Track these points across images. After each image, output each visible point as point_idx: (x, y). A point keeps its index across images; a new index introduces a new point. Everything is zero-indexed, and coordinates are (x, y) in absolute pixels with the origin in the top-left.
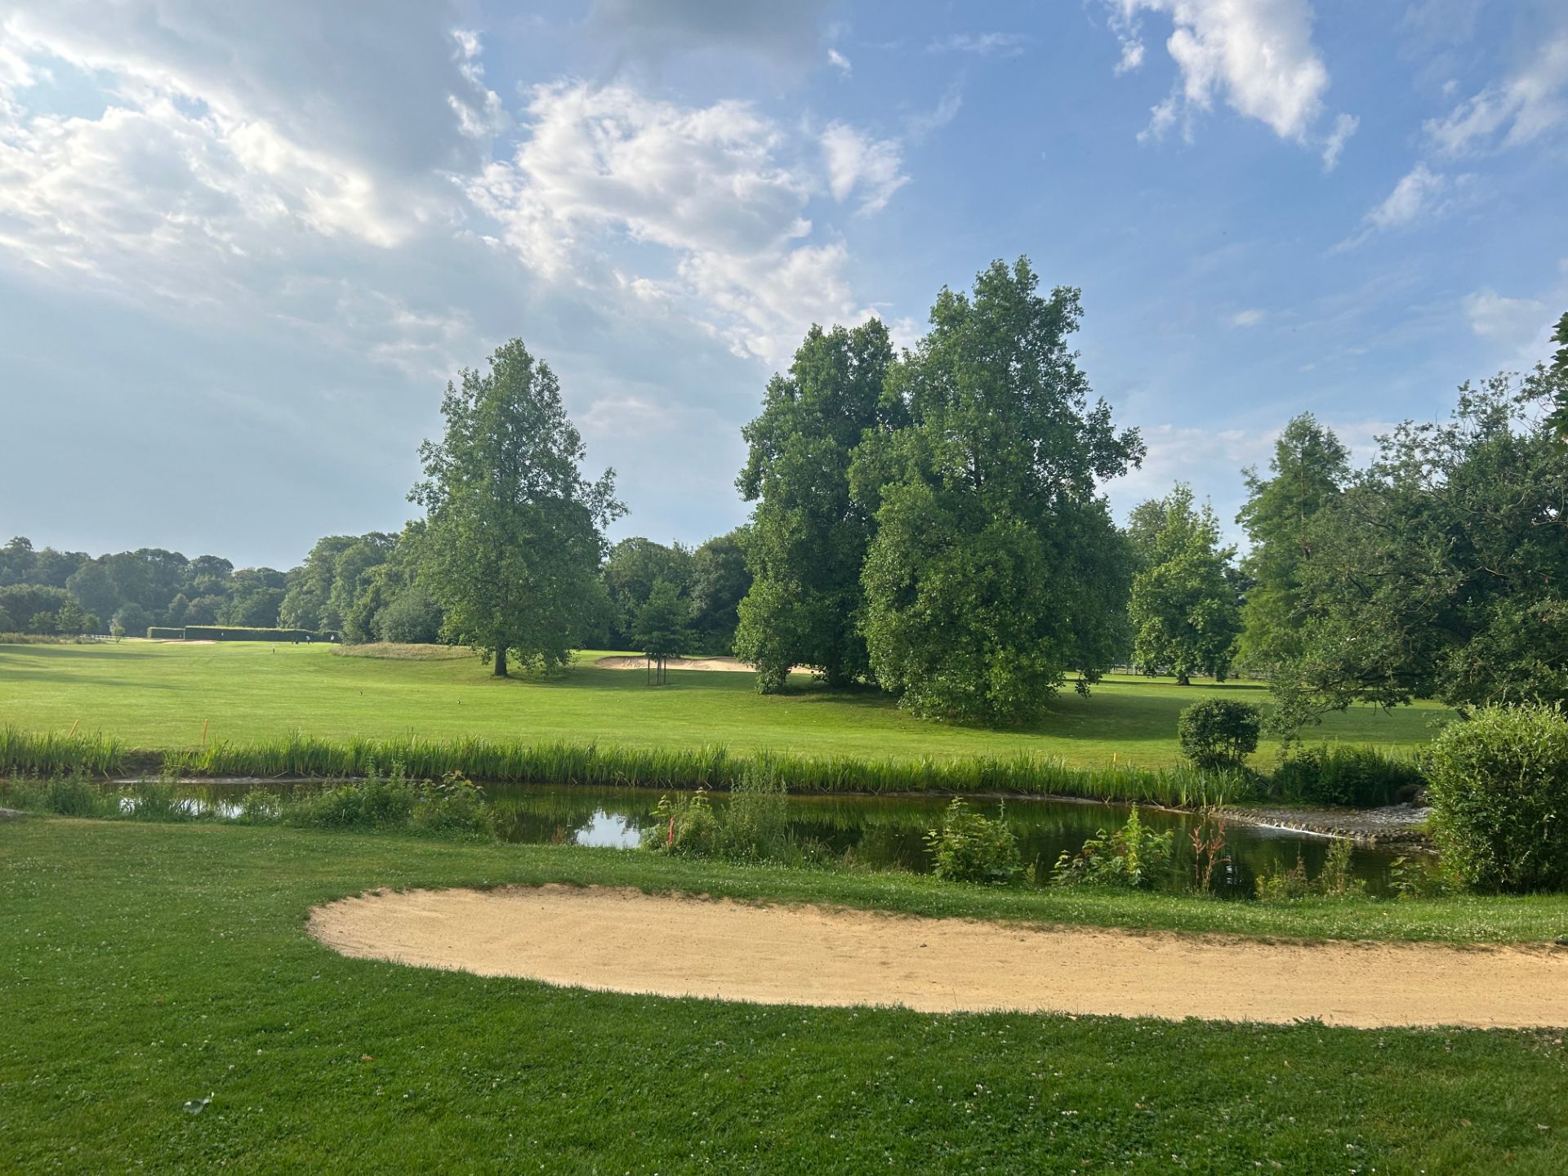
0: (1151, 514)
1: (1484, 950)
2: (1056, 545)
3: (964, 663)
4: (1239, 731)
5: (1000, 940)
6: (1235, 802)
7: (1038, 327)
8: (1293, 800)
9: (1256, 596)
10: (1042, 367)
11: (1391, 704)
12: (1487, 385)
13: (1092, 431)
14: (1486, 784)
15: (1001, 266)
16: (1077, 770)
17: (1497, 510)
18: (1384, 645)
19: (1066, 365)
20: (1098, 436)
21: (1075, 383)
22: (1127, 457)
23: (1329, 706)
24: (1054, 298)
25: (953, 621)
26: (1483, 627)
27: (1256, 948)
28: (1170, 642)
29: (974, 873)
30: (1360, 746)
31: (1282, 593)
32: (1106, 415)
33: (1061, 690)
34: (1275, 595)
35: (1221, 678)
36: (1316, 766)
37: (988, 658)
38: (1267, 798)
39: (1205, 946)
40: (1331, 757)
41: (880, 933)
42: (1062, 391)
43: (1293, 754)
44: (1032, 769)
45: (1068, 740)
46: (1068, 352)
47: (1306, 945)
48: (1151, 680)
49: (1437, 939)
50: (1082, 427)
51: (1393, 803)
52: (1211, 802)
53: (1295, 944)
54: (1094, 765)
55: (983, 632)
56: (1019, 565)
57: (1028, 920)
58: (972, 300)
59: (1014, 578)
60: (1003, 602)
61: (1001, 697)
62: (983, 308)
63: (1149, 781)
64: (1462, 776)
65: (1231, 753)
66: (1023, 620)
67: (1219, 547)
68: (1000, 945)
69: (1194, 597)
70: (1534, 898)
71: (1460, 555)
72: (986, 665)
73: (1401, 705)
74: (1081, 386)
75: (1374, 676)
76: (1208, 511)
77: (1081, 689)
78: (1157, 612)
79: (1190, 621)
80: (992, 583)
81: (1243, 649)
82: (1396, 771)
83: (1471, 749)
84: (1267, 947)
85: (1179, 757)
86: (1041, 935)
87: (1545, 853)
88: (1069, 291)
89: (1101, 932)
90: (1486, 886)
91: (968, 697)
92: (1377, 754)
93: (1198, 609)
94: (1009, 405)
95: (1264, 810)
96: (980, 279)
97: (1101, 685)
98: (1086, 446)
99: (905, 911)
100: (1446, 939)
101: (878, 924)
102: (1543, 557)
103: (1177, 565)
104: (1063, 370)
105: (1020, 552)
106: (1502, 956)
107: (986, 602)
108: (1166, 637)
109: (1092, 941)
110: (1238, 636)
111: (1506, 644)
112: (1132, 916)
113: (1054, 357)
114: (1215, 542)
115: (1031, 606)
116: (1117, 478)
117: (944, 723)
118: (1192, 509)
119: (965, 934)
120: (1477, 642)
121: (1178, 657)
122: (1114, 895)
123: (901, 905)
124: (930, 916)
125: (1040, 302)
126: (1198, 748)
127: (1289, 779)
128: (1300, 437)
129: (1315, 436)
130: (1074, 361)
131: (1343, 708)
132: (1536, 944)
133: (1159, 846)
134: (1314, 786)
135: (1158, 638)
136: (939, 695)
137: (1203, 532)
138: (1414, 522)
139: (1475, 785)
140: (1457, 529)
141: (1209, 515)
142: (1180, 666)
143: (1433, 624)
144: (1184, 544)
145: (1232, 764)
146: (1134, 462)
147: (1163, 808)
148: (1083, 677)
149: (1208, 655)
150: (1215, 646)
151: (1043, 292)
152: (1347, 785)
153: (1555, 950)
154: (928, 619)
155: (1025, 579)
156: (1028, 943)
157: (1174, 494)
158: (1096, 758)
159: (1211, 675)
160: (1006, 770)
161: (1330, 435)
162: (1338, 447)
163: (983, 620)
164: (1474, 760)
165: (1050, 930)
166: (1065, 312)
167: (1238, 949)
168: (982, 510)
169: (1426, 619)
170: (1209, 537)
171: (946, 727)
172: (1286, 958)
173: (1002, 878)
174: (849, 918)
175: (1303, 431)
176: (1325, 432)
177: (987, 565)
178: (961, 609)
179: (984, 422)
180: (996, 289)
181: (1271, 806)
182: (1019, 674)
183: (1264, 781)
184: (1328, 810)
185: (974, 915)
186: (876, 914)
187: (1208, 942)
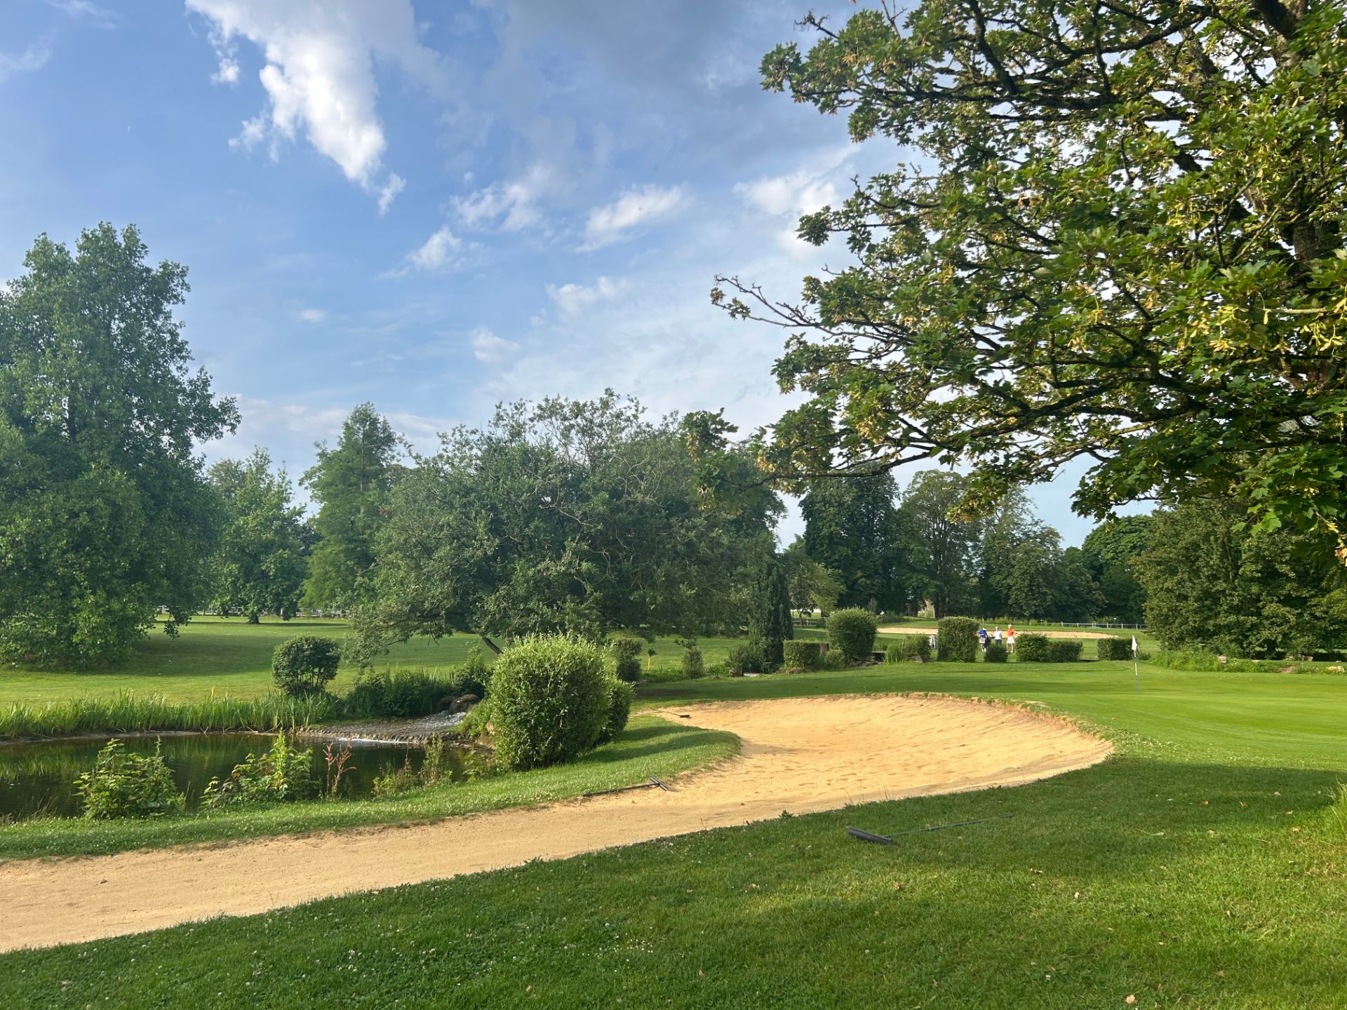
0: (228, 470)
1: (544, 807)
2: (153, 497)
3: (48, 608)
4: (324, 663)
5: (179, 863)
6: (318, 722)
7: (143, 292)
8: (364, 717)
9: (321, 548)
10: (148, 331)
11: (439, 636)
12: (513, 406)
13: (192, 395)
14: (527, 691)
15: (109, 229)
16: (177, 706)
17: (518, 497)
18: (439, 592)
19: (171, 332)
20: (198, 401)
21: (179, 350)
22: (224, 422)
23: (396, 640)
24: (161, 270)
25: (37, 564)
26: (506, 578)
27: (396, 832)
28: (244, 586)
29: (129, 809)
30: (413, 669)
31: (343, 547)
32: (206, 383)
33: (150, 631)
34: (337, 548)
35: (286, 617)
36: (381, 688)
37: (76, 602)
38: (344, 716)
39: (359, 838)
40: (393, 680)
41: (52, 878)
42: (164, 355)
43: (365, 678)
44: (132, 706)
45: (157, 679)
46: (173, 321)
47: (431, 824)
48: (225, 620)
49: (515, 804)
50: (184, 391)
51: (435, 712)
52: (299, 723)
53: (423, 824)
54: (191, 699)
55: (73, 577)
56: (116, 515)
57: (203, 841)
58: (74, 255)
59: (110, 525)
60: (95, 548)
61: (89, 640)
62: (85, 265)
63: (245, 710)
64: (513, 687)
65: (315, 681)
66: (114, 567)
67: (291, 505)
68: (180, 867)
69: (268, 547)
70: (554, 769)
71: (495, 528)
72: (73, 609)
73: (445, 636)
74: (184, 354)
75: (432, 615)
76: (283, 475)
77: (170, 628)
78: (235, 560)
79: (263, 568)
80: (86, 529)
81: (308, 592)
82: (438, 687)
83: (519, 667)
84: (404, 830)
85: (272, 688)
86: (217, 851)
87: (561, 736)
88: (178, 267)
89: (272, 840)
90: (526, 764)
91: (51, 641)
92: (425, 674)
93: (271, 558)
94: (111, 361)
95: (342, 726)
96: (85, 236)
97: (189, 627)
98: (187, 408)
99: (75, 853)
100: (520, 804)
101: (47, 870)
102: (545, 531)
103: (254, 519)
104: (168, 337)
105: (119, 501)
106: (554, 810)
107: (76, 548)
108: (241, 581)
109: (265, 849)
110: (305, 581)
111: (521, 591)
112: (295, 822)
113: (159, 323)
114: (288, 501)
115: (126, 553)
116: (213, 442)
117: (20, 669)
118: (269, 472)
119: (142, 864)
120: (503, 590)
121: (251, 599)
122: (264, 809)
123: (69, 848)
124: (103, 853)
125: (148, 270)
126: (288, 679)
127: (361, 700)
128: (363, 422)
129: (374, 422)
130: (179, 331)
131: (405, 640)
132: (572, 799)
133: (301, 763)
134: (379, 703)
135: (234, 583)
136: (16, 640)
137: (278, 492)
138: (465, 500)
139: (521, 692)
140: (494, 508)
141: (284, 478)
142: (252, 607)
143: (473, 575)
144: (261, 501)
145: (317, 690)
146: (230, 427)
147: (257, 732)
148: (172, 619)
149: (278, 598)
150: (283, 590)
151: (151, 262)
152: (404, 700)
153: (583, 801)
154: (9, 563)
155: (121, 527)
156: (206, 861)
157: (254, 457)
158: (191, 693)
159: (279, 614)
160: (104, 711)
161: (385, 422)
162: (390, 433)
163: (72, 566)
164: (521, 675)
165: (225, 846)
166: (172, 285)
167: (383, 835)
168: (77, 458)
169: (469, 572)
170: (283, 497)
171: (22, 673)
172: (419, 836)
173: (159, 810)
174: (12, 869)
175: (364, 417)
176: (381, 420)
177: (81, 511)
178: (48, 554)
179: (86, 375)
180: (102, 249)
181: (347, 722)
182: (109, 618)
183: (342, 703)
184: (390, 722)
185: (148, 846)
186: (43, 861)
187: (360, 834)
